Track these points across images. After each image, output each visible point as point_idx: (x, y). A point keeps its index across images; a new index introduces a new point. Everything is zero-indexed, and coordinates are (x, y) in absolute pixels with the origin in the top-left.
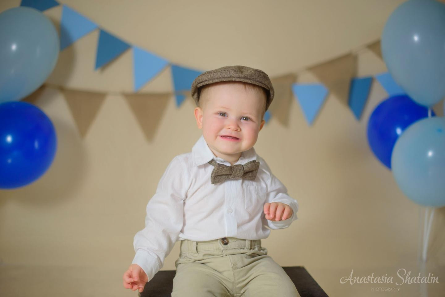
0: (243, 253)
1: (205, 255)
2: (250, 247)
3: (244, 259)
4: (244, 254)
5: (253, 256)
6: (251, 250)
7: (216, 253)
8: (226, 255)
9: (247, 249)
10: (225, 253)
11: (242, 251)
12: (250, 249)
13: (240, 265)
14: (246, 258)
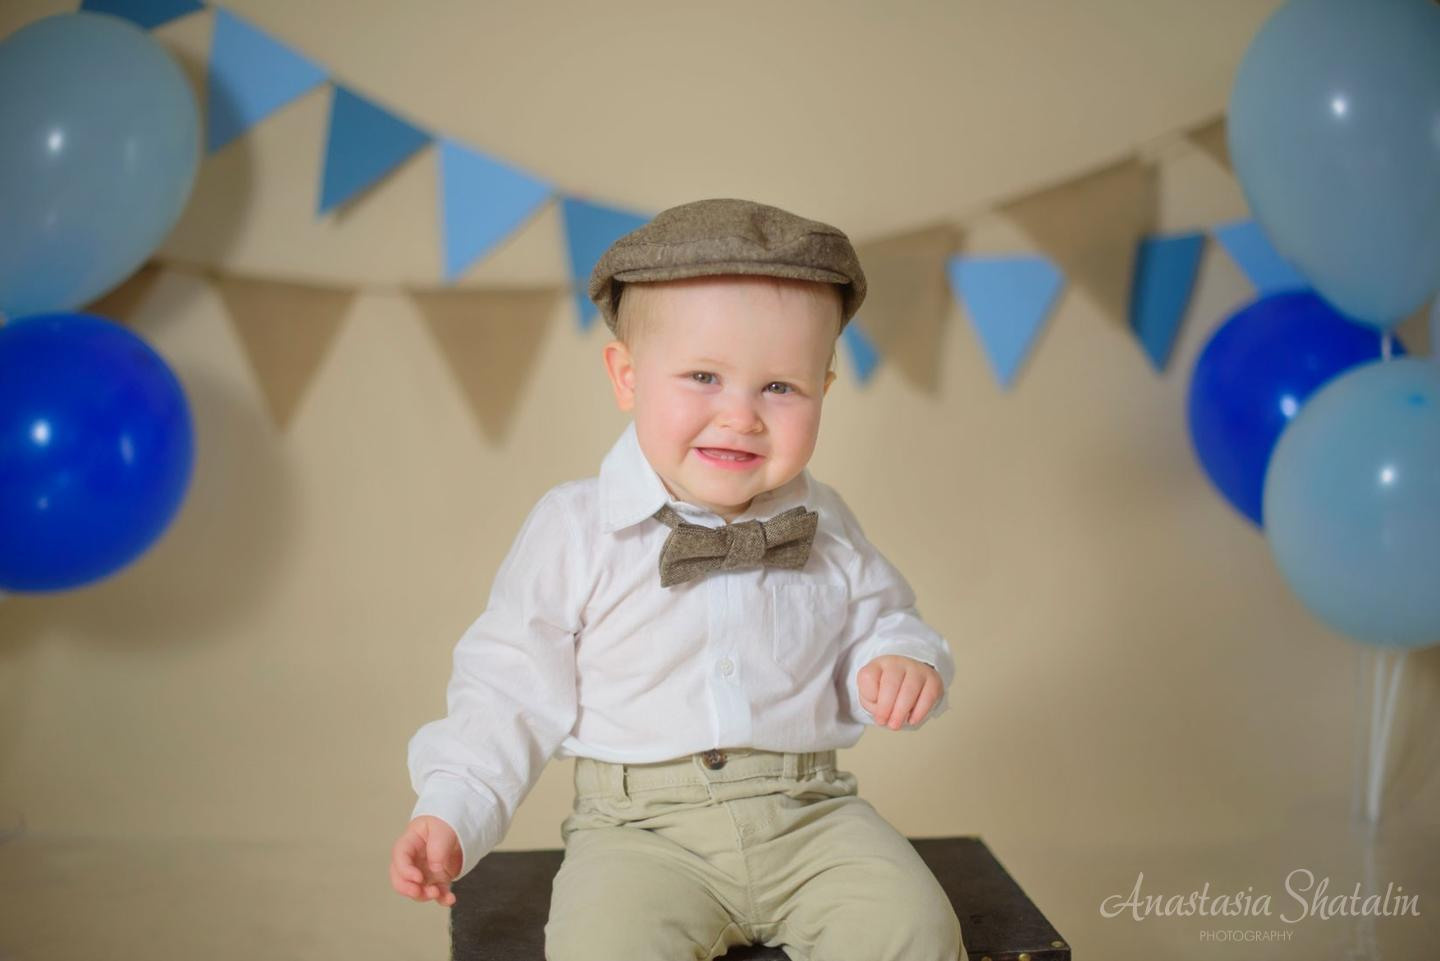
0: (776, 793)
1: (650, 804)
2: (796, 773)
3: (779, 810)
4: (779, 796)
5: (807, 799)
6: (803, 781)
7: (685, 795)
8: (720, 803)
9: (787, 778)
10: (715, 795)
11: (772, 786)
12: (799, 779)
13: (767, 830)
14: (785, 806)
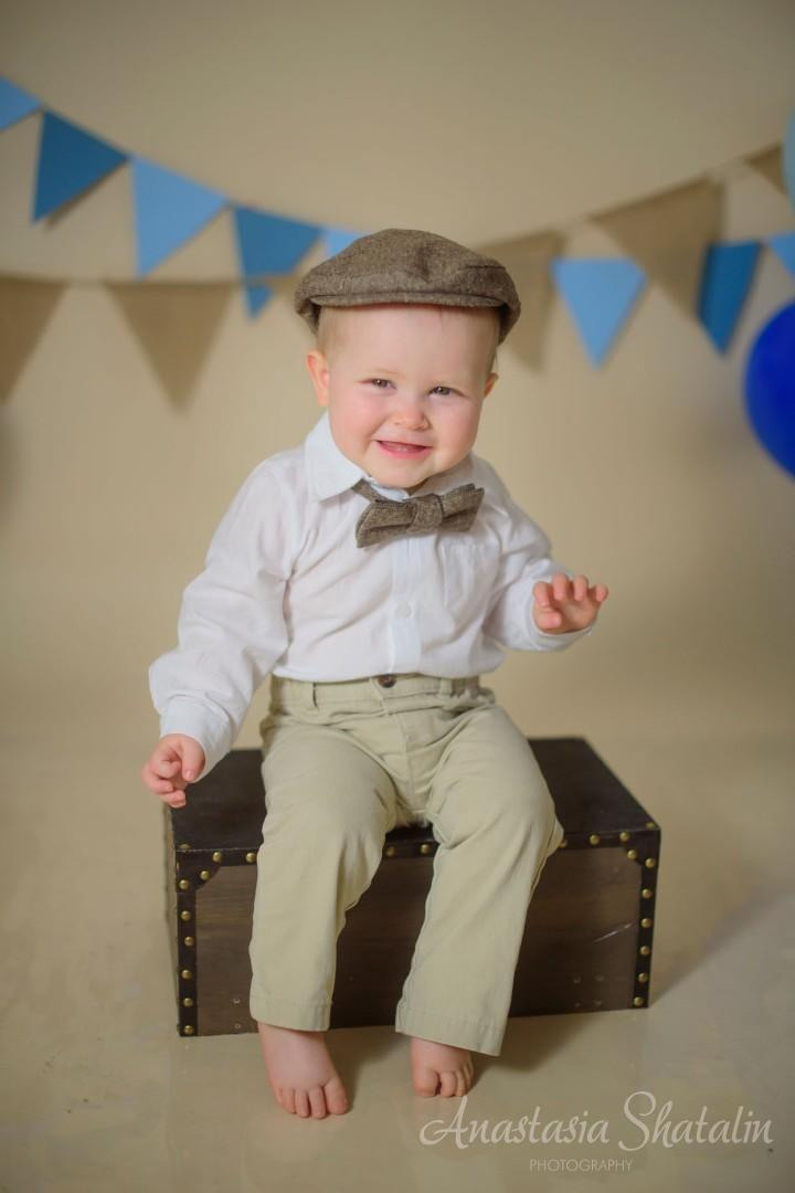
0: (434, 707)
1: (335, 714)
2: (450, 691)
3: (437, 721)
4: (437, 710)
5: (458, 712)
6: (455, 697)
7: (364, 706)
8: (391, 714)
9: (444, 694)
10: (387, 708)
11: (431, 701)
12: (452, 695)
13: (426, 737)
14: (443, 718)
